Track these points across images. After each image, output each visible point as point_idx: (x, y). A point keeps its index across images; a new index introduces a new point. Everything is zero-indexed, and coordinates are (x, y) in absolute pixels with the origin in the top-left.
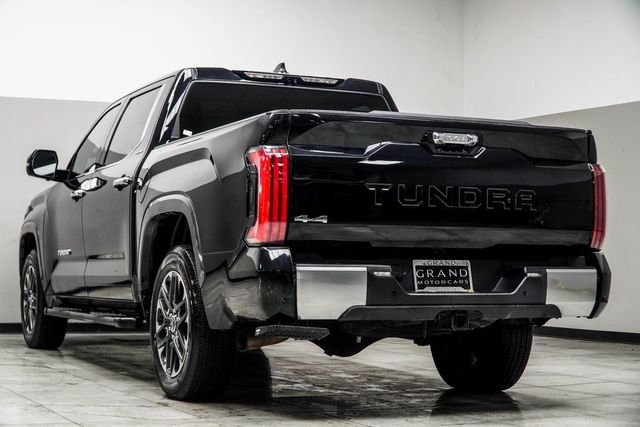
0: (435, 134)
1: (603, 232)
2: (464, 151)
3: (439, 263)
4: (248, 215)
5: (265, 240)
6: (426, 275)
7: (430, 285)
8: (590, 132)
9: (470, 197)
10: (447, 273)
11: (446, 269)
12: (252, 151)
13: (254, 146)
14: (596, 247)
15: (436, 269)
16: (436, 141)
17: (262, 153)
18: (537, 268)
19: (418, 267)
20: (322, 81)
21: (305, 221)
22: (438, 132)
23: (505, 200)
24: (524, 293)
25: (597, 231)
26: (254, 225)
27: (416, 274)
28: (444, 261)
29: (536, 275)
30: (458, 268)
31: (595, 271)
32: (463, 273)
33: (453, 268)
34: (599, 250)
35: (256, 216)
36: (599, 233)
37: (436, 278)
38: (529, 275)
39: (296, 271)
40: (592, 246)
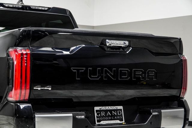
0: (107, 40)
1: (186, 89)
2: (121, 50)
3: (107, 108)
4: (8, 85)
5: (18, 100)
6: (101, 115)
7: (103, 120)
8: (180, 39)
9: (125, 74)
10: (111, 113)
11: (111, 111)
12: (10, 50)
13: (12, 47)
14: (182, 97)
15: (106, 111)
16: (108, 44)
17: (16, 51)
18: (157, 110)
19: (97, 111)
20: (40, 8)
21: (39, 89)
22: (109, 39)
23: (141, 75)
24: (151, 123)
25: (184, 89)
26: (12, 91)
27: (96, 114)
28: (110, 107)
29: (157, 113)
30: (117, 110)
31: (183, 109)
32: (120, 113)
33: (114, 110)
34: (183, 98)
35: (13, 86)
36: (184, 90)
37: (106, 116)
38: (153, 114)
39: (35, 117)
40: (181, 96)
